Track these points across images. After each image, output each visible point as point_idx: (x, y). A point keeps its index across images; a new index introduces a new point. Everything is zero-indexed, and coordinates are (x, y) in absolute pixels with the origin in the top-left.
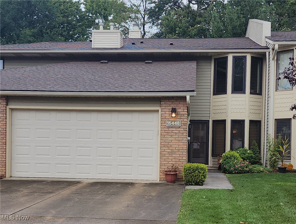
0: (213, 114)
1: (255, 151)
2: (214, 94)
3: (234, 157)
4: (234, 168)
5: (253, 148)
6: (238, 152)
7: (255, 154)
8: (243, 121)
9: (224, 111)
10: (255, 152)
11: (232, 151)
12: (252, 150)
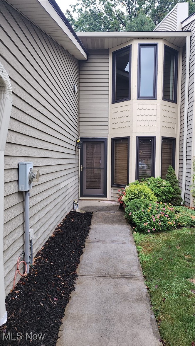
0: (112, 130)
1: (172, 181)
2: (113, 102)
3: (144, 194)
4: (149, 222)
5: (169, 178)
6: (149, 183)
7: (173, 186)
8: (153, 138)
9: (127, 124)
10: (173, 183)
11: (139, 182)
12: (168, 179)
